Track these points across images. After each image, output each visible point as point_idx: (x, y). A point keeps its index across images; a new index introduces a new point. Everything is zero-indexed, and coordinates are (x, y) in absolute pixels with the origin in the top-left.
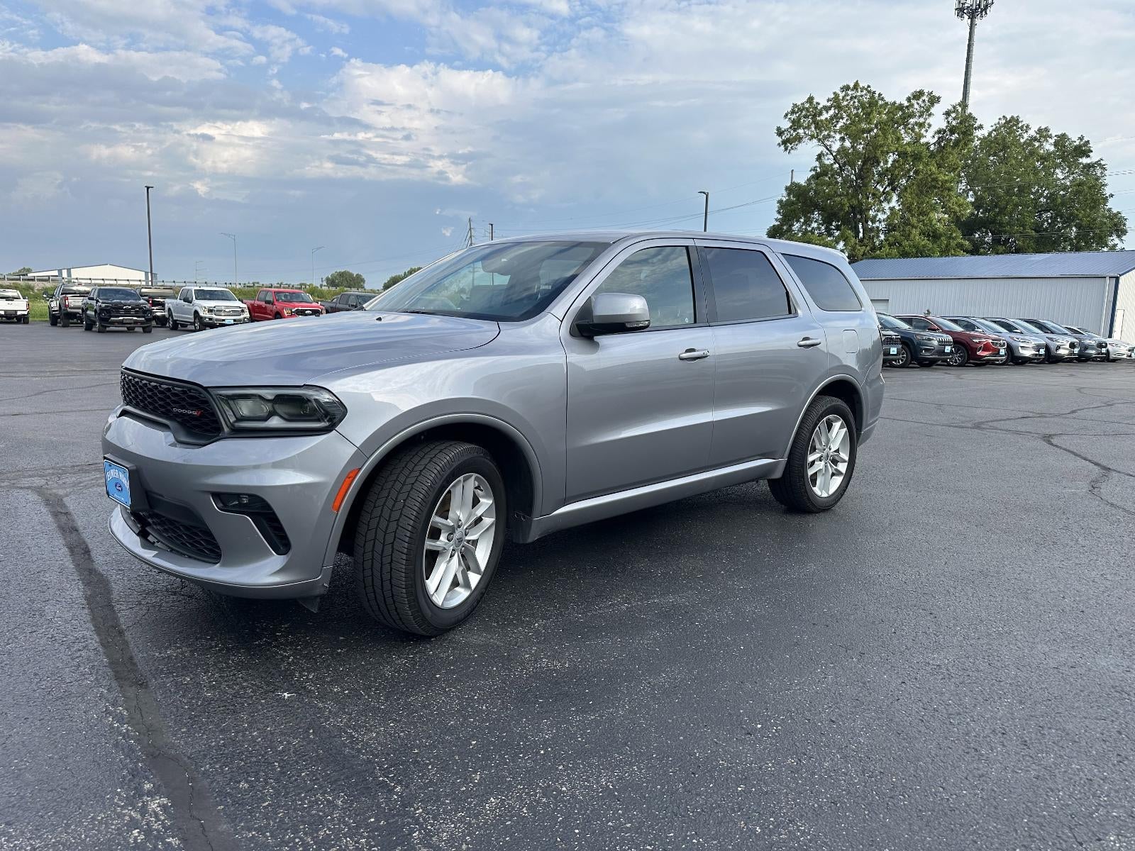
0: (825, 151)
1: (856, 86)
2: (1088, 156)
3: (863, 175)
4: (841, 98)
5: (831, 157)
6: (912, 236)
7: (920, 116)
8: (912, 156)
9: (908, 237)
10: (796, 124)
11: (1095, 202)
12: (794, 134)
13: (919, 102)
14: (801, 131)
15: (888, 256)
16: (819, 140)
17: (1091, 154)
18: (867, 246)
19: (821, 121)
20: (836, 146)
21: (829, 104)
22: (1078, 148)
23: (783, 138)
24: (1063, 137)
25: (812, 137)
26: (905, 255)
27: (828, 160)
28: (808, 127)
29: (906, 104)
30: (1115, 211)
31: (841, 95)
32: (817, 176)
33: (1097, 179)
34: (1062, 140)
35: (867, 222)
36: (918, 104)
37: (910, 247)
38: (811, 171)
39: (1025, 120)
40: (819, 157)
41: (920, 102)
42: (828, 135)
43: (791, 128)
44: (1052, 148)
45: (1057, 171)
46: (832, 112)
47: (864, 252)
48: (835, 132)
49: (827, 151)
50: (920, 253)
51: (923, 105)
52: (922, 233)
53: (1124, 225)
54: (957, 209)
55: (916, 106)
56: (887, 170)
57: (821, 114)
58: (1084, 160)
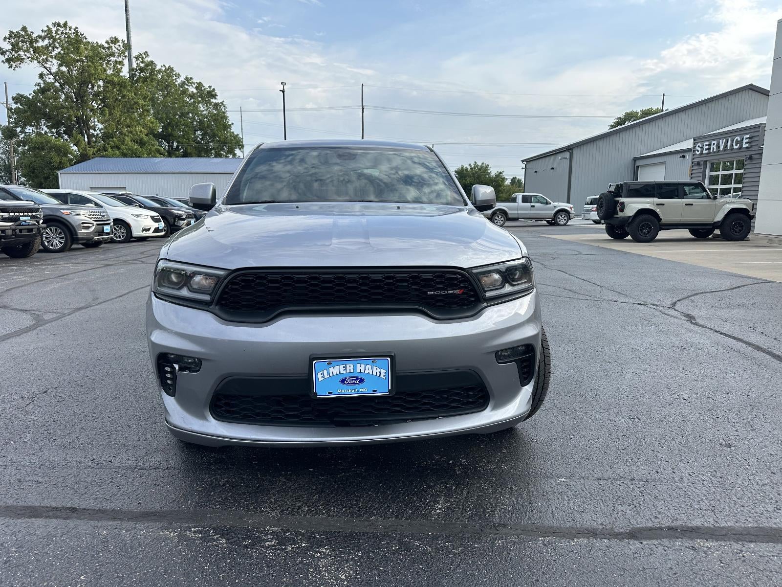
0: (45, 71)
1: (65, 24)
2: (215, 98)
3: (81, 95)
4: (54, 32)
5: (52, 77)
6: (126, 141)
7: (118, 56)
8: (119, 84)
9: (123, 142)
10: (15, 47)
11: (225, 127)
12: (16, 55)
13: (115, 46)
14: (21, 53)
15: (113, 156)
16: (39, 62)
17: (217, 97)
18: (94, 148)
19: (38, 47)
20: (54, 69)
21: (43, 34)
22: (209, 92)
23: (6, 56)
24: (200, 84)
25: (32, 59)
26: (124, 155)
27: (50, 79)
28: (27, 51)
29: (106, 45)
30: (236, 133)
31: (54, 29)
32: (43, 91)
33: (224, 113)
34: (199, 86)
35: (89, 130)
36: (115, 47)
37: (127, 149)
38: (35, 86)
39: (177, 70)
40: (41, 76)
41: (117, 46)
42: (46, 59)
43: (12, 49)
44: (195, 91)
45: (200, 105)
46: (46, 42)
47: (93, 152)
48: (52, 57)
49: (48, 72)
50: (135, 154)
51: (119, 48)
52: (133, 140)
53: (242, 142)
54: (151, 125)
55: (114, 48)
56: (99, 92)
57: (37, 42)
58: (213, 101)
